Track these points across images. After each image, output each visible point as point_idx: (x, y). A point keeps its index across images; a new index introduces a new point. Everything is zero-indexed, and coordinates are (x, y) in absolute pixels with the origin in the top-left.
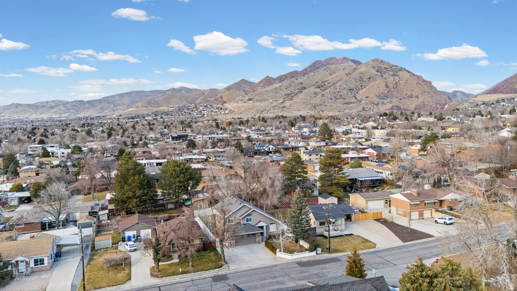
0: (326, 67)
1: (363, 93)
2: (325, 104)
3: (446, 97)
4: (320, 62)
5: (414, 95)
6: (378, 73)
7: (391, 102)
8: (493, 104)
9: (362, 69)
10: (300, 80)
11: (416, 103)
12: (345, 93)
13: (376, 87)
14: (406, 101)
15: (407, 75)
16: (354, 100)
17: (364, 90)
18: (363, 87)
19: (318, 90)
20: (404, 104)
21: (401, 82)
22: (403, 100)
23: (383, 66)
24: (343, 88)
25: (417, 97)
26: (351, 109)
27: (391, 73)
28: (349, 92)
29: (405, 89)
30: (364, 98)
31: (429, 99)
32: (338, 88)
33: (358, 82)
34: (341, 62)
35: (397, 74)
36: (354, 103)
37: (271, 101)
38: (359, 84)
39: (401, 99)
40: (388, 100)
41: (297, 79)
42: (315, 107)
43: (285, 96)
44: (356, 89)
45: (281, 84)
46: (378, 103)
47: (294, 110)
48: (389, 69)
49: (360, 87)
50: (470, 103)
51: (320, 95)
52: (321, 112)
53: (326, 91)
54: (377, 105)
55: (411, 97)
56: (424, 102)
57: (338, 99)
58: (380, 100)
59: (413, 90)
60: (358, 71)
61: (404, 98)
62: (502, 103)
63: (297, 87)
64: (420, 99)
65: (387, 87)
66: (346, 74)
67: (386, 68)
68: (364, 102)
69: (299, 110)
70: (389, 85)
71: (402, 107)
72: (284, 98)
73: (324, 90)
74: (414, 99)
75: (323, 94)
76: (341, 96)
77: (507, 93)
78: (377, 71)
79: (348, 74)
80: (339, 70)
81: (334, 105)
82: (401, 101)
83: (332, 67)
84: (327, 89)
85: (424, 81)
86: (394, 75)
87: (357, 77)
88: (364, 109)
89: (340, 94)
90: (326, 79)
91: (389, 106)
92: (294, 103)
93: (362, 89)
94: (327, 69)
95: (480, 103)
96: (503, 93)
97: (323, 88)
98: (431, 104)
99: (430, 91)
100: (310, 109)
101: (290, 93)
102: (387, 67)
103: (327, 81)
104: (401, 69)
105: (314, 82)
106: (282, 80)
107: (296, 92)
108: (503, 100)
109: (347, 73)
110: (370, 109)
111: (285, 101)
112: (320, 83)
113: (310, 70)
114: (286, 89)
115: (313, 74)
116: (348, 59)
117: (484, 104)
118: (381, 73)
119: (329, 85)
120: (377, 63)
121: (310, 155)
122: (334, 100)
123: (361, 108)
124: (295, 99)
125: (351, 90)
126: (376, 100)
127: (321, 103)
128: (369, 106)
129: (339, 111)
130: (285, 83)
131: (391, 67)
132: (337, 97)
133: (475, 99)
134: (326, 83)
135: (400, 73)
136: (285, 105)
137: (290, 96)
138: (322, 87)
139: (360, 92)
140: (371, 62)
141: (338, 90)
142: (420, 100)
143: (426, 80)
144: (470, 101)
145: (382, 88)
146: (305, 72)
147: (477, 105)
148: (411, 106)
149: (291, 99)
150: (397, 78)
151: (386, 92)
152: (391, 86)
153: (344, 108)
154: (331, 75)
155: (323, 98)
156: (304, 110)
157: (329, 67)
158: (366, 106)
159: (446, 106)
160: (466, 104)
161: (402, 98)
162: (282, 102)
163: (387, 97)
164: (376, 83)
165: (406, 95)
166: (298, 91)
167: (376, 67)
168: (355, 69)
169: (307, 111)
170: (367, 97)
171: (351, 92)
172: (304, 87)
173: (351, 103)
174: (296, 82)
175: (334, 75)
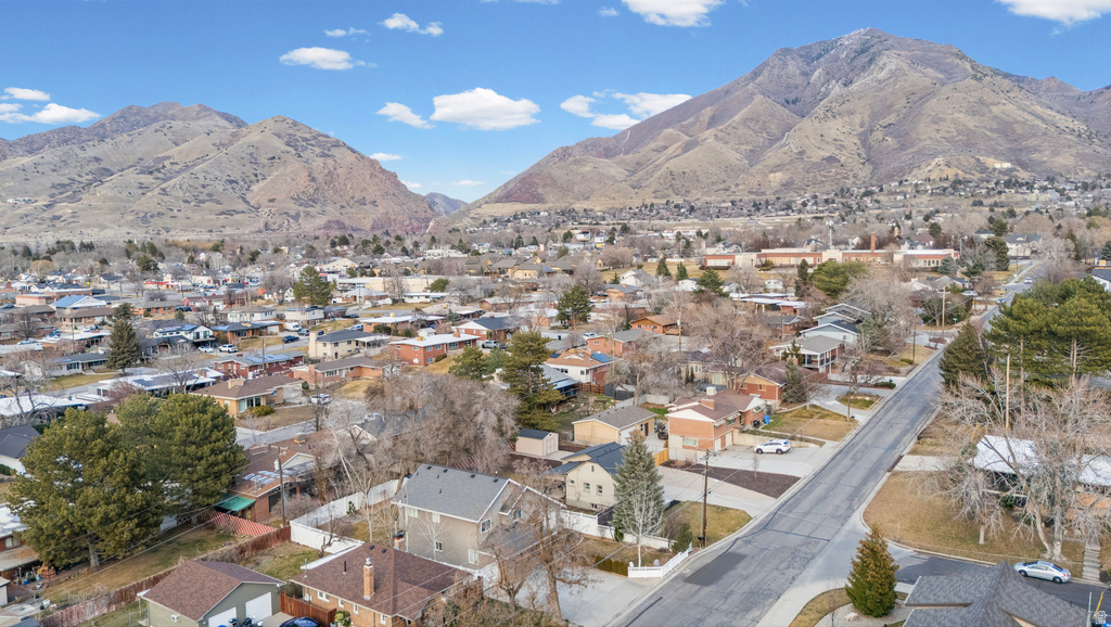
0: (161, 123)
1: (261, 190)
2: (171, 214)
3: (426, 205)
4: (140, 111)
5: (368, 199)
6: (289, 149)
7: (323, 213)
8: (509, 221)
9: (254, 137)
10: (91, 152)
11: (374, 216)
12: (221, 188)
13: (289, 180)
14: (353, 210)
15: (351, 158)
16: (242, 206)
17: (262, 184)
18: (260, 177)
19: (147, 179)
20: (349, 218)
21: (339, 171)
22: (348, 209)
23: (299, 134)
24: (212, 177)
25: (374, 203)
26: (238, 225)
27: (318, 150)
28: (229, 187)
29: (349, 186)
30: (264, 201)
31: (397, 209)
32: (201, 176)
33: (248, 166)
34: (194, 114)
35: (330, 153)
36: (243, 212)
37: (11, 201)
38: (249, 169)
39: (343, 207)
40: (318, 208)
41: (83, 148)
42: (145, 219)
43: (54, 191)
44: (243, 180)
45: (35, 158)
46: (298, 215)
47: (88, 226)
48: (312, 142)
49: (253, 178)
50: (472, 218)
51: (157, 191)
52: (163, 231)
53: (171, 182)
54: (296, 217)
55: (362, 202)
56: (387, 213)
57: (204, 202)
58: (301, 208)
59: (365, 189)
60: (242, 140)
61: (348, 204)
62: (523, 220)
63: (87, 169)
64: (380, 207)
65: (313, 180)
66: (214, 145)
67: (305, 140)
68: (266, 210)
69: (103, 227)
70: (315, 175)
71: (347, 222)
72: (53, 196)
73: (165, 180)
74: (368, 207)
75: (164, 190)
76: (210, 195)
77: (527, 201)
78: (288, 144)
79: (220, 146)
80: (195, 135)
81: (196, 217)
82: (343, 211)
83: (178, 125)
84: (171, 178)
85: (383, 171)
86: (324, 155)
87: (244, 155)
88: (266, 226)
89: (206, 191)
90: (166, 154)
91: (321, 221)
92: (85, 210)
93: (257, 181)
94: (165, 130)
95: (488, 219)
96: (522, 202)
97: (160, 175)
98: (401, 218)
99: (396, 192)
100: (131, 224)
101: (67, 181)
102: (308, 136)
103: (168, 158)
104: (337, 144)
105: (132, 159)
106: (35, 146)
107: (83, 180)
108: (523, 215)
109: (218, 143)
110: (281, 226)
111: (55, 202)
112: (149, 162)
113: (114, 127)
114: (54, 170)
115: (129, 139)
116: (210, 110)
117: (495, 221)
118: (296, 150)
119: (177, 168)
120: (285, 125)
121: (336, 344)
122: (193, 203)
123: (262, 225)
124: (86, 198)
125: (231, 182)
126: (293, 208)
127: (162, 211)
128: (279, 220)
129: (211, 231)
130: (49, 155)
131: (315, 138)
132: (200, 198)
133: (479, 211)
134: (167, 163)
135: (334, 151)
136: (57, 214)
137: (69, 190)
138: (158, 170)
139: (254, 188)
140: (272, 122)
141: (202, 181)
142: (381, 209)
143: (388, 169)
144: (471, 215)
145: (302, 182)
146: (99, 132)
147: (485, 222)
148: (365, 222)
149: (73, 198)
150: (330, 161)
151: (311, 191)
152: (320, 179)
153: (220, 223)
154: (177, 145)
155: (166, 198)
156: (116, 227)
157: (168, 125)
158: (272, 221)
159: (431, 224)
160: (466, 221)
161: (345, 204)
162: (47, 206)
163: (313, 201)
164: (289, 169)
165: (353, 198)
166: (90, 177)
167: (283, 134)
168: (234, 135)
169: (124, 230)
170: (272, 201)
171: (233, 188)
172: (107, 170)
173: (237, 213)
174: (82, 154)
175: (184, 146)
